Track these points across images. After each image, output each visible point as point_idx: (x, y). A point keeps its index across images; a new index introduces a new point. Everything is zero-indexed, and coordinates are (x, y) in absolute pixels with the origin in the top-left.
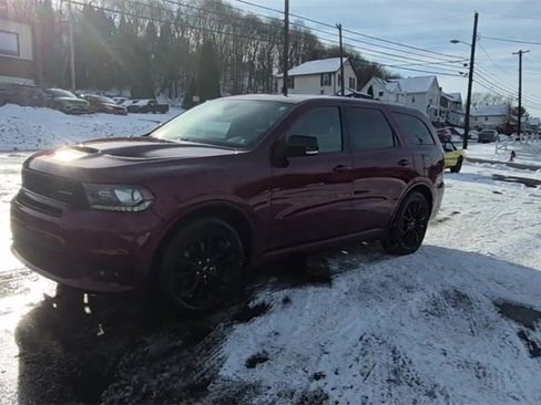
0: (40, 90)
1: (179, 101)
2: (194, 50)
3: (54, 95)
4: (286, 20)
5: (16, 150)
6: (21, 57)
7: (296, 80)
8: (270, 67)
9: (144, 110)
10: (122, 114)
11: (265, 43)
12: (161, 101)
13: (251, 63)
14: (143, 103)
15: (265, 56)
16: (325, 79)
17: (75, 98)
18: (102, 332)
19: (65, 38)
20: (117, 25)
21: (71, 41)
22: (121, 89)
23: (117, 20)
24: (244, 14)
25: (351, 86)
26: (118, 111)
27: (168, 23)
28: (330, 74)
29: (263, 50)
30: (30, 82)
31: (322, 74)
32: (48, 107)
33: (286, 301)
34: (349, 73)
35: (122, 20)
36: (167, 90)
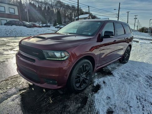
0: (21, 22)
1: (52, 25)
2: (55, 13)
3: (24, 23)
5: (16, 36)
6: (16, 14)
8: (72, 16)
9: (45, 27)
10: (40, 27)
11: (71, 11)
12: (49, 24)
13: (68, 16)
14: (44, 25)
15: (71, 14)
17: (29, 24)
18: (52, 102)
19: (25, 10)
21: (27, 11)
22: (39, 22)
23: (37, 6)
24: (66, 4)
26: (39, 27)
27: (49, 6)
28: (86, 18)
29: (70, 13)
30: (18, 20)
31: (84, 18)
32: (23, 26)
35: (38, 6)
36: (50, 22)
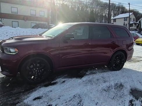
4: (109, 3)
6: (45, 17)
7: (116, 20)
16: (125, 19)
20: (70, 8)
25: (134, 20)
27: (83, 7)
28: (127, 17)
30: (47, 23)
31: (124, 18)
33: (64, 82)
34: (133, 17)
